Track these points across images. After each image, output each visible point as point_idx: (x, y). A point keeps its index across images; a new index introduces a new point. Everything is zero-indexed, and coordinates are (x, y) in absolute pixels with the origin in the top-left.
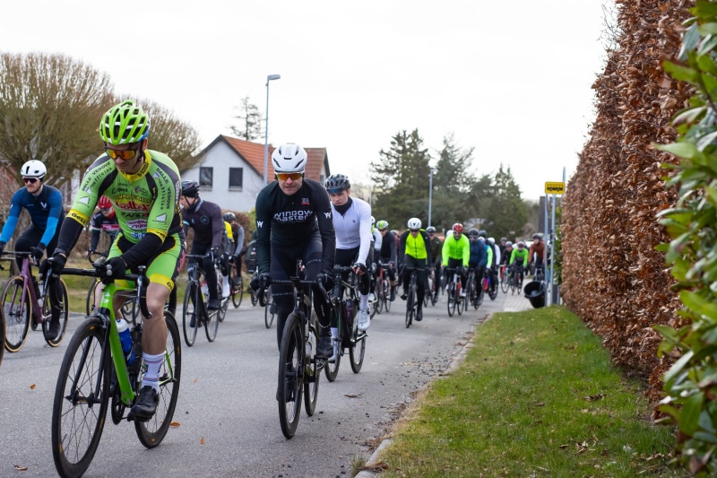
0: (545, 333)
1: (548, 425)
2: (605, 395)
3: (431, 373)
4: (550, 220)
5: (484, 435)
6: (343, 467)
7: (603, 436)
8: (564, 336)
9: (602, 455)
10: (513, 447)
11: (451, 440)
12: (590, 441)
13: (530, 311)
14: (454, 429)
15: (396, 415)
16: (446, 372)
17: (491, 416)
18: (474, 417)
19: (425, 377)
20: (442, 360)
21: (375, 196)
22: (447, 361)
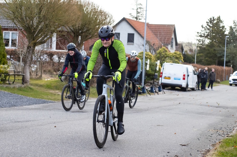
3: (223, 135)
16: (230, 135)
19: (219, 137)
20: (229, 129)
21: (199, 48)
22: (231, 129)
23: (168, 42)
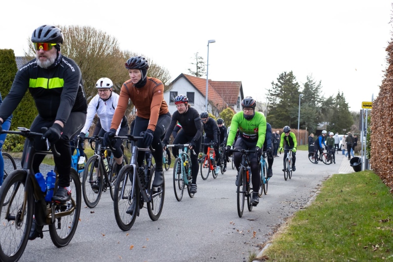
0: (360, 185)
1: (358, 236)
2: (390, 220)
3: (297, 207)
4: (365, 123)
5: (322, 241)
6: (244, 258)
7: (387, 241)
8: (370, 187)
9: (386, 252)
10: (338, 248)
11: (304, 244)
12: (380, 245)
13: (353, 173)
14: (307, 238)
15: (275, 231)
16: (304, 207)
17: (327, 231)
18: (317, 232)
19: (293, 210)
20: (303, 200)
21: (269, 109)
22: (305, 201)
23: (234, 102)
